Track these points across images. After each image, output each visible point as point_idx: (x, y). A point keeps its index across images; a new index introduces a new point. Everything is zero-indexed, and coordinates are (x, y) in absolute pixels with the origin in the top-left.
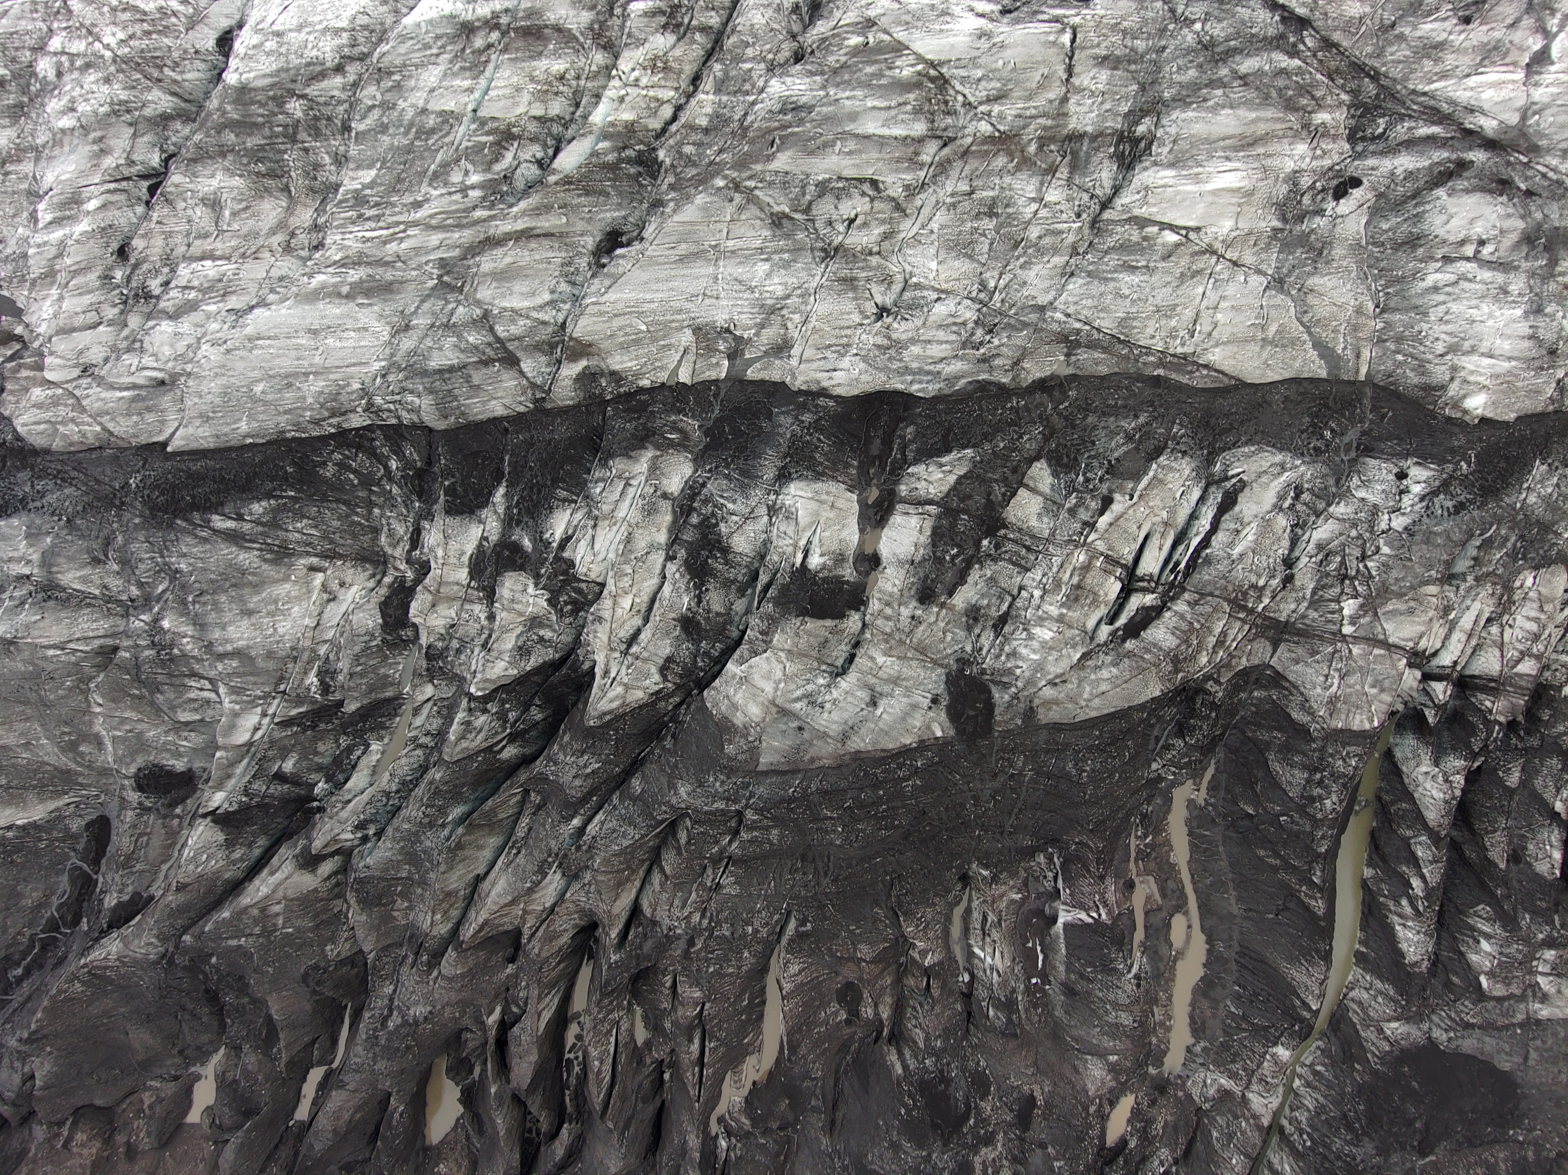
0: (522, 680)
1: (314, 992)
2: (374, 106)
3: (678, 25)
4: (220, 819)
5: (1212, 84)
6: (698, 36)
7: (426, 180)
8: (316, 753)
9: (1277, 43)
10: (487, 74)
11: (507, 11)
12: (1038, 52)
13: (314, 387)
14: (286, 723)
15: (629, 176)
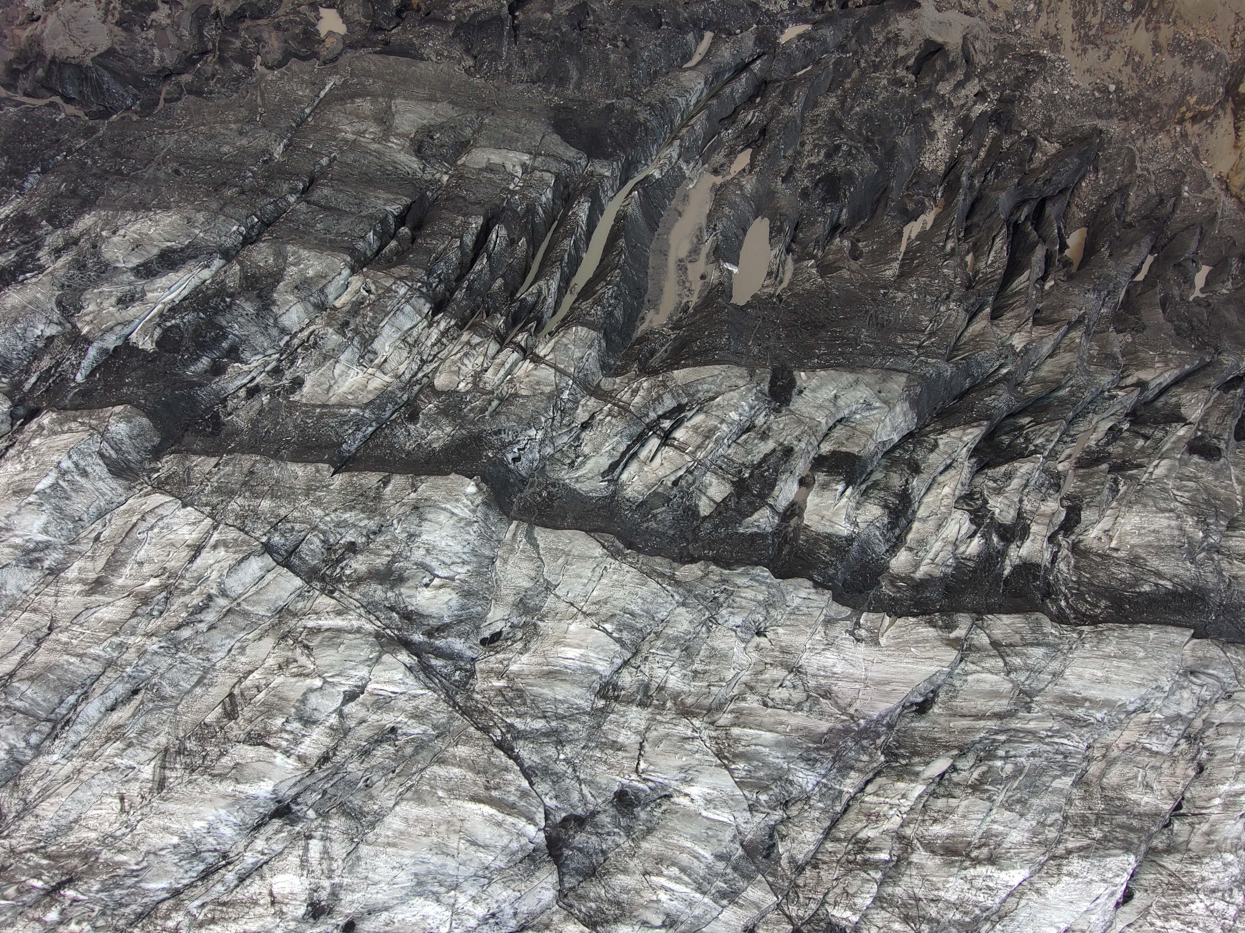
0: (1013, 459)
1: (1139, 319)
2: (1050, 826)
3: (856, 843)
4: (1182, 420)
5: (563, 717)
6: (842, 836)
7: (1026, 771)
8: (1123, 447)
9: (520, 735)
10: (981, 831)
11: (966, 869)
12: (662, 761)
13: (1110, 649)
14: (1139, 466)
15: (905, 747)
